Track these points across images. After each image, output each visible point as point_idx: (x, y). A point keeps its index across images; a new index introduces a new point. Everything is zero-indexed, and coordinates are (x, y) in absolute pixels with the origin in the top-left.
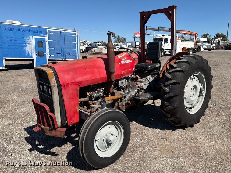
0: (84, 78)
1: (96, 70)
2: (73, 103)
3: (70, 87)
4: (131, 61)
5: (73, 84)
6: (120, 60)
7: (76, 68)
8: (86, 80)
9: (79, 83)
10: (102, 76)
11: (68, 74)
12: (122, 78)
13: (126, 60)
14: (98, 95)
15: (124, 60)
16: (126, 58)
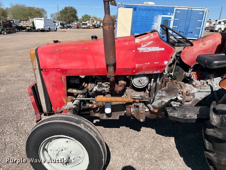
0: (70, 65)
1: (90, 57)
2: (57, 92)
3: (52, 74)
4: (163, 49)
5: (55, 70)
6: (139, 45)
7: (62, 51)
8: (73, 68)
9: (63, 71)
10: (98, 67)
11: (50, 58)
12: (136, 74)
13: (148, 46)
14: (101, 89)
15: (146, 47)
16: (151, 42)
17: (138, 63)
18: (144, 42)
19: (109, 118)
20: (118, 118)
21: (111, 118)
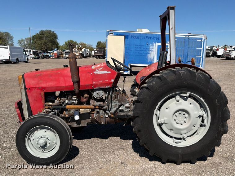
0: (47, 84)
1: (62, 78)
2: (37, 105)
3: (35, 91)
4: (110, 72)
5: (36, 89)
6: (94, 70)
7: (42, 75)
8: (49, 86)
9: (42, 89)
10: (67, 85)
11: (33, 80)
12: (94, 88)
13: (100, 71)
14: (71, 102)
15: (99, 71)
16: (102, 68)
17: (95, 81)
18: (97, 68)
19: (79, 126)
20: (86, 125)
21: (80, 126)
